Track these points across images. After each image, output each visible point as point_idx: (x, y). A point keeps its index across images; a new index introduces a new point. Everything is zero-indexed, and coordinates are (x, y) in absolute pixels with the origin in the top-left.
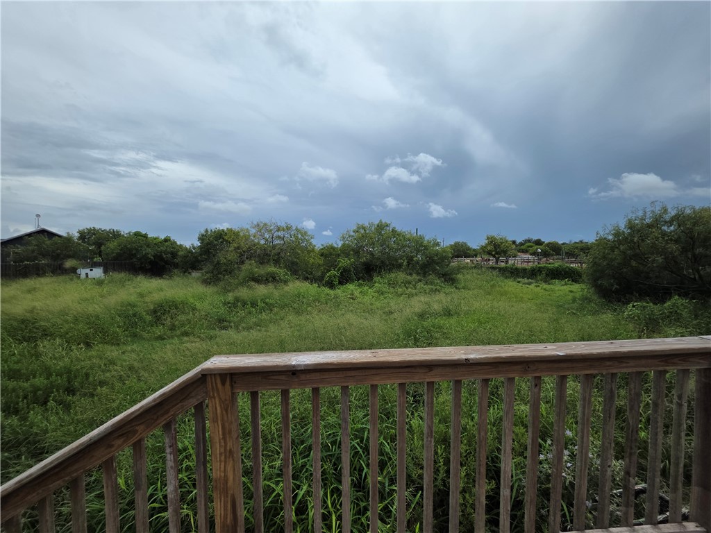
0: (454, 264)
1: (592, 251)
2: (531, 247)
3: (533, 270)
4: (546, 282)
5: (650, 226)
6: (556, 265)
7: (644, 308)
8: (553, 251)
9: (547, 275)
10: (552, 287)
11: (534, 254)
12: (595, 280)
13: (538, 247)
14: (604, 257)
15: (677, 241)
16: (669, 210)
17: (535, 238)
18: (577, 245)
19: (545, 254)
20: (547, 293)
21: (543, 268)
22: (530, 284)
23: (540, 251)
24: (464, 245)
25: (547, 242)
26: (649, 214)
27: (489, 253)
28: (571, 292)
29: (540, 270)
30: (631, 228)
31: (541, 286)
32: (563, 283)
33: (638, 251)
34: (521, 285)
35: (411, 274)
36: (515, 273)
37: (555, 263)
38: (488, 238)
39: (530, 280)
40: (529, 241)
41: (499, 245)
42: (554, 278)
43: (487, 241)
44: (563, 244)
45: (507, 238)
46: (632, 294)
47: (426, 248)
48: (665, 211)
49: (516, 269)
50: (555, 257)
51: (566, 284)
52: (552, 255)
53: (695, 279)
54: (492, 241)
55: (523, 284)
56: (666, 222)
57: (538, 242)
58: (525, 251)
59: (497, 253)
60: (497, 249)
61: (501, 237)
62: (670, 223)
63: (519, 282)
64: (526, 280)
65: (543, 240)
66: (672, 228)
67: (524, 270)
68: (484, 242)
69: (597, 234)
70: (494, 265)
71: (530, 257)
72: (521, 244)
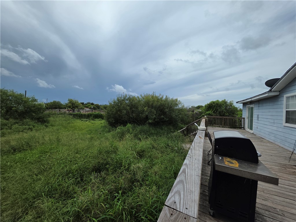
0: (47, 112)
1: (107, 108)
2: (90, 105)
3: (89, 115)
4: (93, 120)
5: (123, 100)
6: (97, 113)
7: (121, 128)
8: (97, 107)
9: (93, 117)
10: (95, 122)
11: (90, 108)
12: (108, 119)
13: (92, 105)
14: (111, 110)
15: (129, 106)
16: (127, 96)
17: (91, 102)
18: (105, 106)
19: (94, 109)
20: (93, 124)
21: (92, 114)
22: (86, 121)
23: (92, 107)
24: (59, 103)
25: (95, 104)
26: (123, 97)
27: (69, 107)
28: (101, 123)
29: (91, 115)
30: (118, 100)
31: (91, 121)
32: (99, 120)
33: (120, 109)
34: (82, 121)
35: (7, 119)
36: (81, 117)
37: (97, 112)
38: (69, 100)
39: (87, 119)
40: (89, 103)
41: (74, 104)
42: (96, 118)
43: (68, 102)
44: (100, 105)
45: (78, 101)
46: (118, 124)
47: (26, 102)
48: (126, 96)
49: (81, 114)
50: (98, 110)
51: (100, 120)
52: (97, 109)
53: (132, 118)
54: (71, 102)
55: (84, 121)
56: (126, 100)
57: (92, 104)
58: (87, 107)
59: (73, 107)
60: (73, 106)
61: (75, 100)
62: (127, 100)
63: (82, 120)
64: (85, 119)
65: (94, 103)
66: (128, 102)
67: (85, 115)
68: (67, 102)
69: (109, 102)
70: (72, 113)
71: (89, 109)
72: (86, 104)
